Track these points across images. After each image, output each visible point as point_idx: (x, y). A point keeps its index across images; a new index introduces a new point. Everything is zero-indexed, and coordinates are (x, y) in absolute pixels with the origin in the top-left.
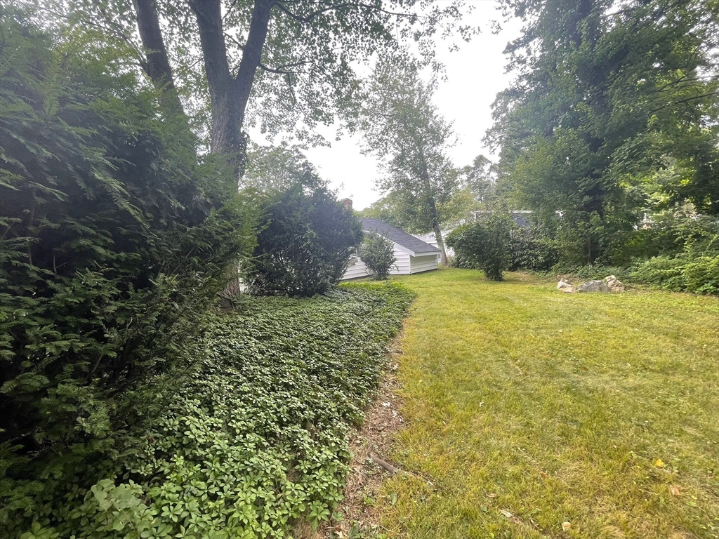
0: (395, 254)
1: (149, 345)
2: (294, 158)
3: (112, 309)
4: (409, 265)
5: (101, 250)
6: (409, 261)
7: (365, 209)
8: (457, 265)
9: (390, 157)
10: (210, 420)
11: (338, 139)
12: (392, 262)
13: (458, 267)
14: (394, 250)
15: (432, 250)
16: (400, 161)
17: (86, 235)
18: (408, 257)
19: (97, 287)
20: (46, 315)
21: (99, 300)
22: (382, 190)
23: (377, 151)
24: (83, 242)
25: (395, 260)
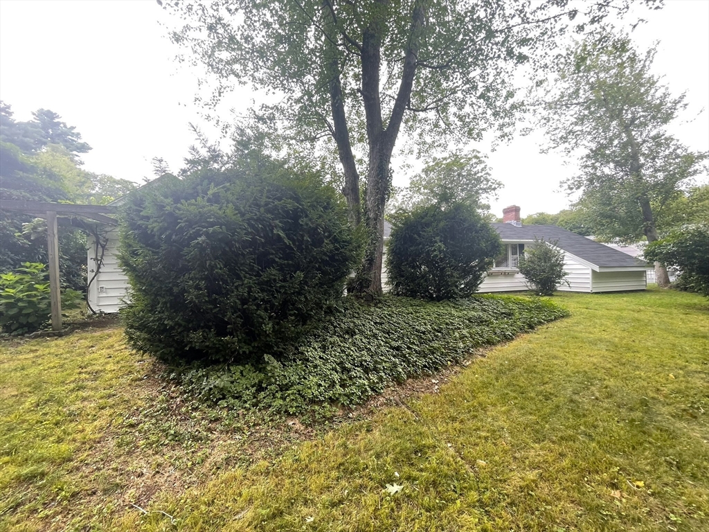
0: (564, 267)
1: (293, 305)
2: (472, 165)
3: (278, 285)
4: (590, 281)
5: (277, 260)
6: (590, 276)
7: (561, 212)
8: (683, 287)
9: (582, 151)
10: (322, 354)
11: (493, 150)
12: (560, 277)
13: (686, 289)
14: (564, 262)
15: (635, 264)
16: (598, 154)
17: (272, 254)
18: (590, 271)
19: (274, 275)
20: (258, 284)
21: (275, 280)
22: (569, 191)
23: (562, 147)
24: (271, 256)
25: (565, 274)
